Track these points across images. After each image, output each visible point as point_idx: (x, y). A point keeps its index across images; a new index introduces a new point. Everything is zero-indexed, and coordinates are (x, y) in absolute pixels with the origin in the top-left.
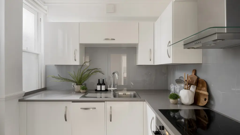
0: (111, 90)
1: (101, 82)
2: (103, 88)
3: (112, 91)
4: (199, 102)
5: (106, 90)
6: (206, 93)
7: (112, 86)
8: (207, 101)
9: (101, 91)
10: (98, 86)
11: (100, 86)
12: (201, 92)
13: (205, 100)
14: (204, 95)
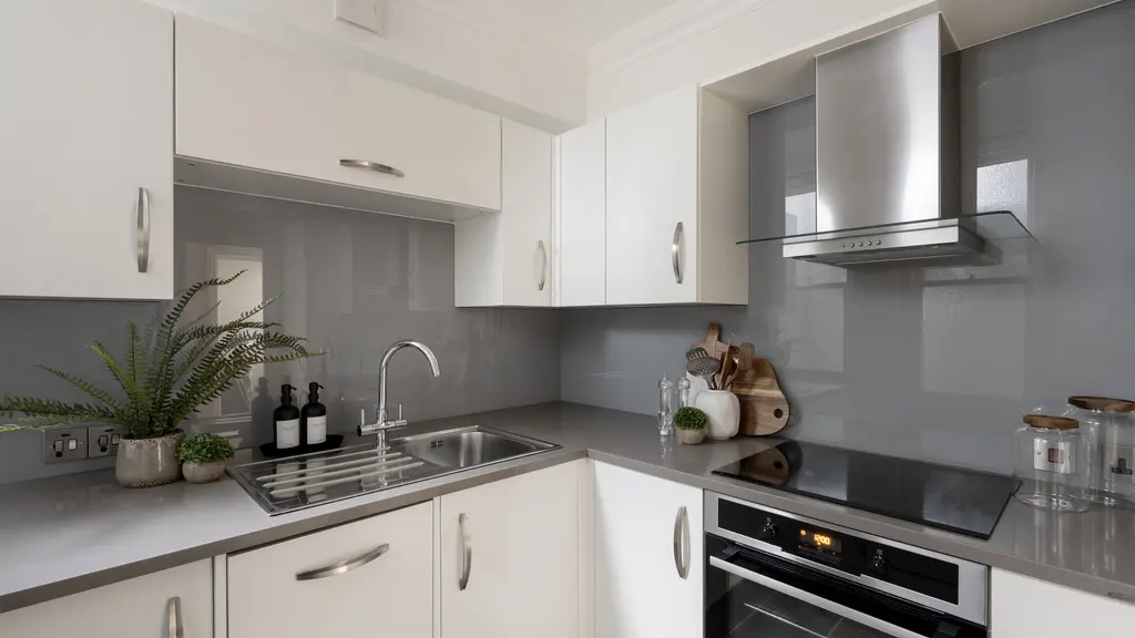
0: (373, 437)
1: (301, 398)
2: (317, 429)
3: (381, 436)
4: (755, 423)
5: (333, 442)
6: (777, 393)
7: (382, 412)
8: (785, 416)
9: (304, 448)
10: (280, 424)
11: (295, 423)
12: (755, 391)
13: (778, 413)
14: (771, 400)
